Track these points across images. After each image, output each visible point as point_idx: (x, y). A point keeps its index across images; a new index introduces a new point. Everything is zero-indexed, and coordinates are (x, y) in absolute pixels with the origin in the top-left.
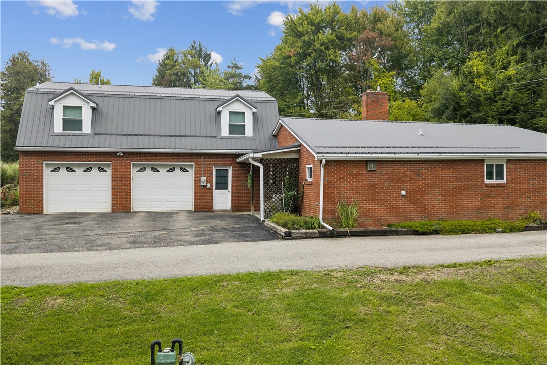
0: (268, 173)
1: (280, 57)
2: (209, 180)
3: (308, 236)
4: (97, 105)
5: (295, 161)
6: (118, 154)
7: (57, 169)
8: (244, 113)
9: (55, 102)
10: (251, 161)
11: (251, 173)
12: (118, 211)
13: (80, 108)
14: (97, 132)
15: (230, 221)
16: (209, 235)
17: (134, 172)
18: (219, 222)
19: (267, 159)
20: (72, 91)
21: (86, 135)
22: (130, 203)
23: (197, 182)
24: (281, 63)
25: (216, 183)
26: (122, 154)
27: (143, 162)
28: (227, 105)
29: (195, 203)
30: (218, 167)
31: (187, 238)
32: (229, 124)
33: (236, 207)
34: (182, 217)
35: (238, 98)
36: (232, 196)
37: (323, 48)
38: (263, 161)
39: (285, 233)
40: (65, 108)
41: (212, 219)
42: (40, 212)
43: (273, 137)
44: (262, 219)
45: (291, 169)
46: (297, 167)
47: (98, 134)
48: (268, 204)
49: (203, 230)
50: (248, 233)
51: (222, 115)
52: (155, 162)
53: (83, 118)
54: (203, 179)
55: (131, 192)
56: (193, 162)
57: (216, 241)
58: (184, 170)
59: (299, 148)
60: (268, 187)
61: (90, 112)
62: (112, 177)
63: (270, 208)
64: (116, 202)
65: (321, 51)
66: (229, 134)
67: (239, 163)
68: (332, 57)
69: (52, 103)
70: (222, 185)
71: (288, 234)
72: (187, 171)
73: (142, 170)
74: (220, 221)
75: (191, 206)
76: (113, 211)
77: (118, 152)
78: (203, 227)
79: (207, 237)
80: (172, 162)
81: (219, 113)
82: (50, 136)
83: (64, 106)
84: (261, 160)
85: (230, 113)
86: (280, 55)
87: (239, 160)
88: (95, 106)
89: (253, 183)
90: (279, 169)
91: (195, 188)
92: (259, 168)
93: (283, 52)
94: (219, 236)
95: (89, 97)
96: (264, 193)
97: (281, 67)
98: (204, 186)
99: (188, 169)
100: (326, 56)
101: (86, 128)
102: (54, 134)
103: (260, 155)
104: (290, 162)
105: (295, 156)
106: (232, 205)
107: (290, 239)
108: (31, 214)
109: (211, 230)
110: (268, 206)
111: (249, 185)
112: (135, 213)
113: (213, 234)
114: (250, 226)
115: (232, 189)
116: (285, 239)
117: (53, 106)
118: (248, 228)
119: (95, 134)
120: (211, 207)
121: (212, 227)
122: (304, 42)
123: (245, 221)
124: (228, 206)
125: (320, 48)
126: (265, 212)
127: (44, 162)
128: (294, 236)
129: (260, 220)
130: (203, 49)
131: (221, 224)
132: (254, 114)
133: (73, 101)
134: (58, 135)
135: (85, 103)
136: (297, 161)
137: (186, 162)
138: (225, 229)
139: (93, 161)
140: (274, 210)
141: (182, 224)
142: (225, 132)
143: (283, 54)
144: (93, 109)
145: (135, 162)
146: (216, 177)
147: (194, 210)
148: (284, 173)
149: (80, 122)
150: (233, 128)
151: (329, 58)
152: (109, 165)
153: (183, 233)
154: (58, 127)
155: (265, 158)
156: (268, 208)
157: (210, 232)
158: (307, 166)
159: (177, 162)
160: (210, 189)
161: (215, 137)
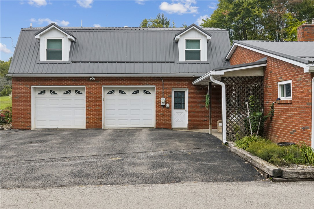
0: (230, 92)
1: (217, 17)
2: (168, 101)
3: (308, 176)
4: (75, 38)
5: (259, 79)
6: (91, 79)
7: (42, 93)
8: (199, 41)
9: (41, 36)
10: (212, 80)
11: (208, 94)
12: (91, 128)
13: (60, 40)
14: (74, 60)
15: (190, 142)
16: (168, 166)
17: (105, 94)
18: (178, 144)
19: (230, 77)
20: (53, 26)
21: (65, 63)
22: (101, 121)
23: (158, 102)
24: (219, 21)
25: (175, 104)
26: (94, 79)
27: (111, 85)
28: (184, 34)
29: (156, 121)
30: (176, 89)
31: (142, 170)
32: (186, 52)
33: (192, 125)
34: (143, 136)
35: (193, 27)
36: (189, 115)
37: (249, 7)
38: (225, 79)
39: (274, 171)
40: (49, 41)
41: (171, 139)
42: (29, 128)
43: (226, 62)
44: (225, 141)
45: (256, 87)
46: (261, 85)
47: (74, 62)
48: (230, 125)
49: (161, 156)
50: (216, 164)
51: (179, 43)
52: (122, 85)
53: (63, 49)
54: (163, 100)
55: (102, 112)
56: (155, 85)
57: (176, 177)
58: (146, 92)
59: (265, 65)
60: (230, 106)
61: (69, 44)
62: (86, 99)
63: (233, 129)
64: (89, 120)
65: (248, 9)
66: (186, 60)
67: (194, 85)
68: (257, 13)
69: (38, 36)
70: (179, 105)
71: (279, 173)
72: (150, 93)
73: (112, 92)
74: (180, 142)
75: (152, 124)
76: (87, 128)
77: (91, 77)
78: (161, 152)
79: (165, 169)
80: (136, 85)
81: (177, 42)
82: (36, 64)
83: (47, 39)
84: (223, 79)
85: (187, 41)
86: (218, 15)
87: (195, 82)
88: (74, 39)
89: (210, 103)
90: (242, 88)
91: (156, 108)
92: (220, 87)
93: (220, 13)
94: (181, 169)
95: (69, 32)
96: (226, 114)
97: (218, 24)
98: (164, 106)
99: (150, 91)
100: (252, 13)
101: (65, 57)
102: (40, 63)
103: (222, 73)
104: (254, 80)
105: (259, 74)
106: (189, 123)
107: (282, 181)
108: (21, 130)
109: (170, 156)
110: (231, 127)
111: (207, 105)
112: (105, 129)
113: (173, 164)
114: (214, 152)
115: (189, 109)
116: (275, 181)
117: (39, 39)
118: (213, 155)
119: (73, 62)
120: (171, 125)
121: (171, 152)
122: (234, 5)
123: (206, 143)
124: (185, 123)
125: (247, 8)
126: (228, 133)
127: (32, 86)
128: (287, 176)
129: (221, 142)
130: (165, 19)
131: (181, 146)
132: (208, 41)
133: (54, 35)
134: (42, 63)
135: (64, 36)
136: (261, 79)
137: (148, 85)
138: (186, 155)
139: (71, 85)
140: (237, 131)
141: (140, 146)
142: (182, 57)
143: (219, 15)
144: (72, 42)
145: (105, 85)
146: (174, 98)
147: (155, 127)
148: (247, 92)
149: (60, 52)
150: (189, 55)
151: (254, 14)
152: (84, 88)
153: (138, 161)
154: (43, 57)
155: (227, 76)
156: (230, 129)
157: (169, 161)
158: (279, 83)
159: (141, 85)
160: (169, 108)
161: (173, 62)
